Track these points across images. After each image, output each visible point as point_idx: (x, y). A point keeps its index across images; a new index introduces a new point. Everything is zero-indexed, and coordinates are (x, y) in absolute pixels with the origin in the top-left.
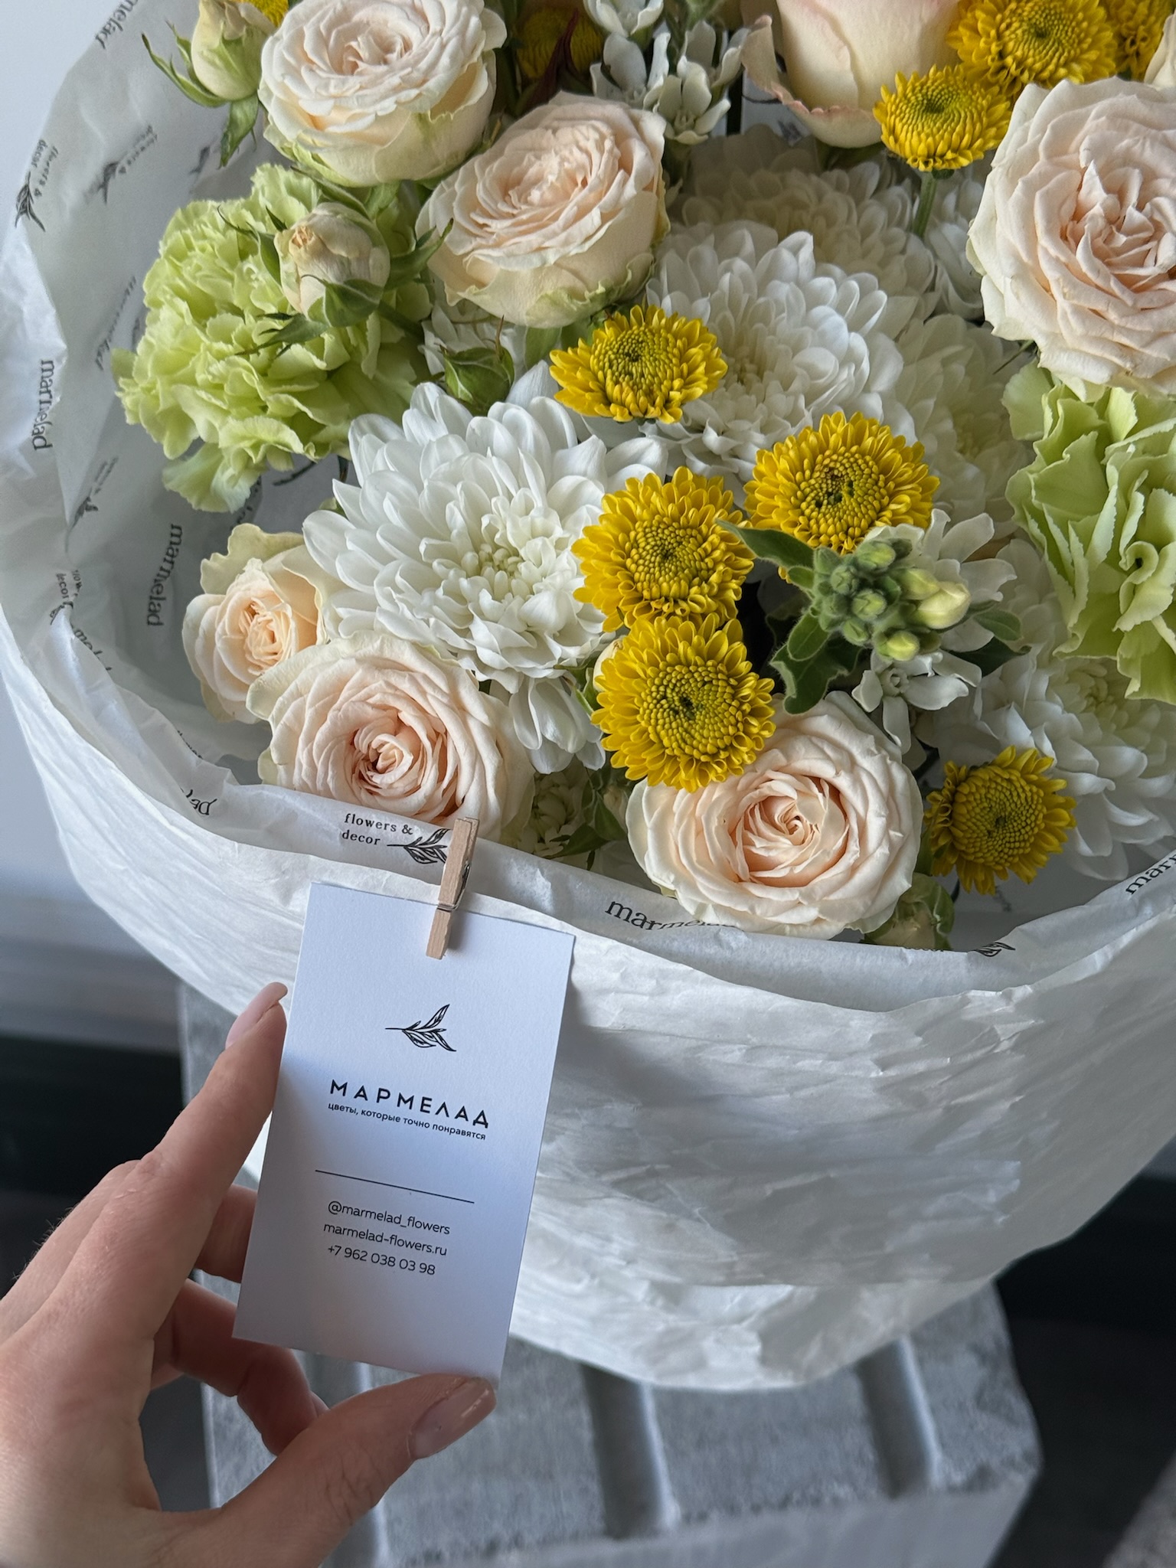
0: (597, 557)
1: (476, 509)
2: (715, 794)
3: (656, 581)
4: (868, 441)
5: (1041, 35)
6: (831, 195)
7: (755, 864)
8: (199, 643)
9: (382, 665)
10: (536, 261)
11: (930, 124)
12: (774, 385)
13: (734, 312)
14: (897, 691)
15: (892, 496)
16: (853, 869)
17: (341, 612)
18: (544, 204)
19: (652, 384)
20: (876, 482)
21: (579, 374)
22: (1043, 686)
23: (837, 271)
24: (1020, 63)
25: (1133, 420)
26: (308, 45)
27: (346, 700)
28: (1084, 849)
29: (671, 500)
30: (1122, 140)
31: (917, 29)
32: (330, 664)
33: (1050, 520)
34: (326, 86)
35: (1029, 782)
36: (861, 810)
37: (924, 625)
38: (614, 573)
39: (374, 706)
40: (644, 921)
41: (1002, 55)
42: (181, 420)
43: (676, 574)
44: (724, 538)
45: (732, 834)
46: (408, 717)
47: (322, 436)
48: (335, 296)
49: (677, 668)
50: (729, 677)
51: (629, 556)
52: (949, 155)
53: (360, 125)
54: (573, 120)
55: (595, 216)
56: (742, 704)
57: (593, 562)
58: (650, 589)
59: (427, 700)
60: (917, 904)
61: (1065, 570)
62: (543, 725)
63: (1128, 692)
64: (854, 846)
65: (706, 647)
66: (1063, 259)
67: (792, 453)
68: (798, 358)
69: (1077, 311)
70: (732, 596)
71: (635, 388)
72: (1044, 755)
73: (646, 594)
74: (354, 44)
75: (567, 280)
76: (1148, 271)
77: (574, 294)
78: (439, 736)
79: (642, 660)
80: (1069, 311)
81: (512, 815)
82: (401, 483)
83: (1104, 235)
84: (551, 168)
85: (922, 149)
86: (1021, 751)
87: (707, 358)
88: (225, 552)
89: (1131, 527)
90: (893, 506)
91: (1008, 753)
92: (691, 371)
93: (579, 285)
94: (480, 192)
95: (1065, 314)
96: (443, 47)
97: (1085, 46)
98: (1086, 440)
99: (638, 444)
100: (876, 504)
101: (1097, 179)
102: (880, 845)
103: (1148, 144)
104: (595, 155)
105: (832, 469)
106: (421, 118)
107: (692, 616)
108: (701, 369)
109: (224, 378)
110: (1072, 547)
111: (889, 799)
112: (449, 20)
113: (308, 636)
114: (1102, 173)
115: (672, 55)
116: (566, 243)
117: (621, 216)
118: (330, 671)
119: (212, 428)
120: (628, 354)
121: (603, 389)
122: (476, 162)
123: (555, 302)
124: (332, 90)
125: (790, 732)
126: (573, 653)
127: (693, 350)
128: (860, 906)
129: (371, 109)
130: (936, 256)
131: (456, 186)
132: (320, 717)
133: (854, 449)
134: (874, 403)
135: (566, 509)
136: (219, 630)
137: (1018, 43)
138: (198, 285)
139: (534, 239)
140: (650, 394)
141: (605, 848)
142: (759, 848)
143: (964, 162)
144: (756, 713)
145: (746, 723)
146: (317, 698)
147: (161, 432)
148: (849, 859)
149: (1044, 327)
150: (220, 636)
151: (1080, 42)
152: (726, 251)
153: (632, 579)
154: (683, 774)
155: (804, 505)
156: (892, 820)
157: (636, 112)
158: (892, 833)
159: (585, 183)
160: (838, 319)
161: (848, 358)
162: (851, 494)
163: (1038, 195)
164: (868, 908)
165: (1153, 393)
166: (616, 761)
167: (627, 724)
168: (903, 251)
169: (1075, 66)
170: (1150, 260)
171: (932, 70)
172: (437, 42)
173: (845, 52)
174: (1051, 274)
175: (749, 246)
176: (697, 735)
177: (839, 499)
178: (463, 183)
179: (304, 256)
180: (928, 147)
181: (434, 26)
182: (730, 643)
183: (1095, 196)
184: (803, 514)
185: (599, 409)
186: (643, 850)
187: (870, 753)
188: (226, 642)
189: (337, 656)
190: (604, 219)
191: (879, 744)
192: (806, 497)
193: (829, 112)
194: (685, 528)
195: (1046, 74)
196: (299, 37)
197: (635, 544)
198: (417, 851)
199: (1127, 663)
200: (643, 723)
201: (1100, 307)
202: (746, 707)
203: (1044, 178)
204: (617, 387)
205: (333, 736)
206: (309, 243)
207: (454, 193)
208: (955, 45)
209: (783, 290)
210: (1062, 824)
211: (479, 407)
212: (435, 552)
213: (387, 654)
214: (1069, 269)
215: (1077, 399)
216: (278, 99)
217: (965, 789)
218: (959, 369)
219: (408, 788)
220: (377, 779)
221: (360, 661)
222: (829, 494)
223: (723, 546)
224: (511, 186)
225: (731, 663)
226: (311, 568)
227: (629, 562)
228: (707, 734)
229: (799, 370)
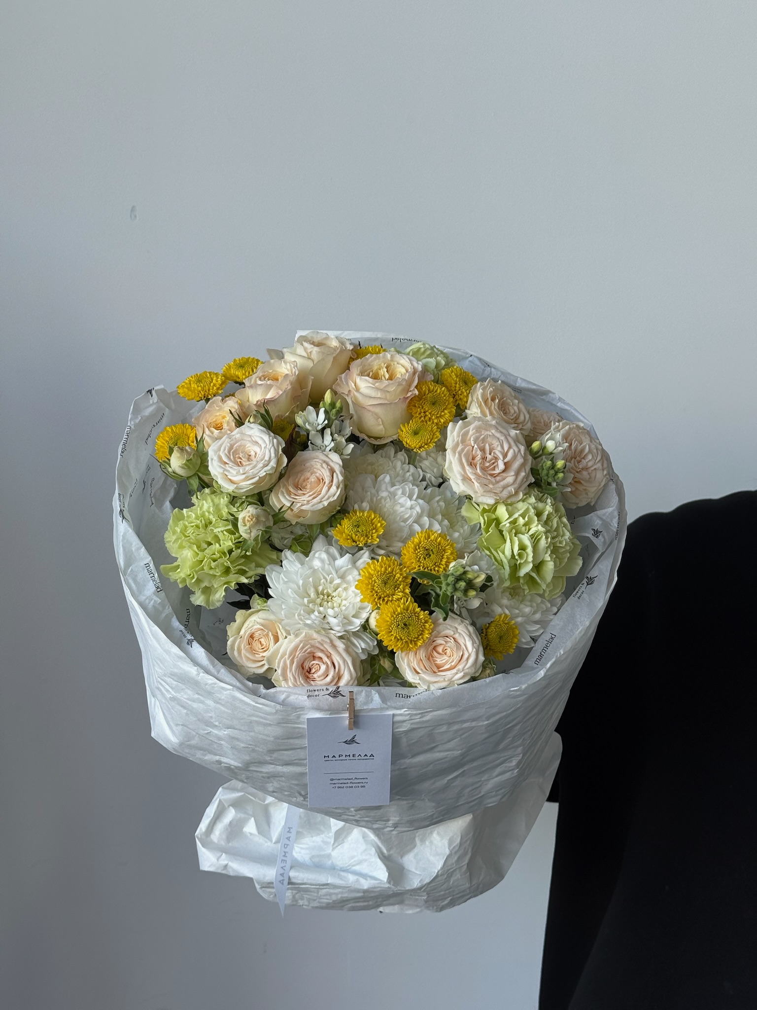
0: (365, 588)
1: (316, 586)
3: (385, 591)
7: (439, 666)
11: (418, 439)
14: (463, 606)
16: (467, 660)
19: (367, 533)
20: (439, 547)
21: (344, 535)
22: (500, 594)
26: (224, 459)
27: (299, 653)
28: (523, 640)
29: (382, 567)
32: (290, 644)
33: (491, 549)
34: (239, 471)
35: (505, 624)
36: (464, 643)
37: (475, 586)
38: (372, 592)
39: (308, 653)
43: (390, 589)
44: (401, 575)
45: (429, 660)
46: (319, 654)
49: (400, 615)
50: (415, 614)
51: (374, 586)
54: (310, 460)
56: (421, 620)
57: (363, 589)
58: (384, 594)
59: (323, 646)
61: (500, 563)
62: (359, 644)
64: (465, 653)
65: (405, 607)
66: (474, 472)
67: (412, 546)
69: (481, 485)
70: (408, 591)
71: (362, 536)
72: (507, 615)
73: (382, 596)
74: (240, 456)
76: (497, 471)
78: (330, 656)
79: (388, 616)
80: (478, 485)
81: (358, 675)
82: (292, 585)
83: (483, 463)
86: (501, 615)
87: (379, 522)
88: (235, 622)
89: (515, 547)
90: (446, 554)
91: (497, 617)
92: (376, 526)
94: (291, 489)
96: (270, 451)
98: (494, 524)
100: (441, 555)
101: (478, 448)
102: (472, 650)
104: (323, 470)
105: (425, 547)
107: (398, 599)
108: (379, 525)
110: (500, 555)
111: (470, 637)
112: (268, 442)
113: (277, 639)
114: (479, 446)
115: (332, 434)
117: (341, 486)
118: (291, 646)
120: (356, 526)
123: (323, 515)
124: (242, 472)
126: (361, 620)
127: (374, 520)
128: (472, 670)
132: (292, 661)
133: (429, 540)
139: (318, 499)
140: (367, 536)
142: (438, 661)
144: (426, 622)
145: (424, 626)
146: (290, 655)
148: (465, 657)
149: (472, 491)
150: (243, 648)
153: (377, 592)
154: (410, 647)
155: (421, 560)
156: (473, 642)
157: (326, 454)
158: (474, 646)
160: (405, 498)
161: (412, 509)
162: (433, 553)
163: (462, 455)
164: (475, 670)
166: (389, 648)
168: (409, 471)
170: (496, 469)
172: (267, 450)
174: (472, 477)
176: (411, 633)
177: (430, 556)
178: (283, 486)
179: (253, 524)
181: (264, 446)
182: (412, 604)
183: (477, 453)
184: (421, 563)
186: (405, 672)
187: (461, 625)
188: (247, 649)
189: (291, 641)
191: (463, 622)
192: (420, 557)
194: (389, 574)
196: (219, 457)
197: (375, 582)
200: (394, 634)
201: (487, 484)
202: (423, 621)
203: (463, 450)
204: (357, 536)
205: (297, 666)
209: (384, 494)
210: (516, 634)
211: (306, 554)
212: (309, 602)
217: (490, 631)
219: (325, 676)
220: (314, 675)
221: (301, 641)
222: (427, 555)
223: (402, 577)
224: (298, 485)
225: (414, 610)
227: (375, 588)
228: (414, 632)
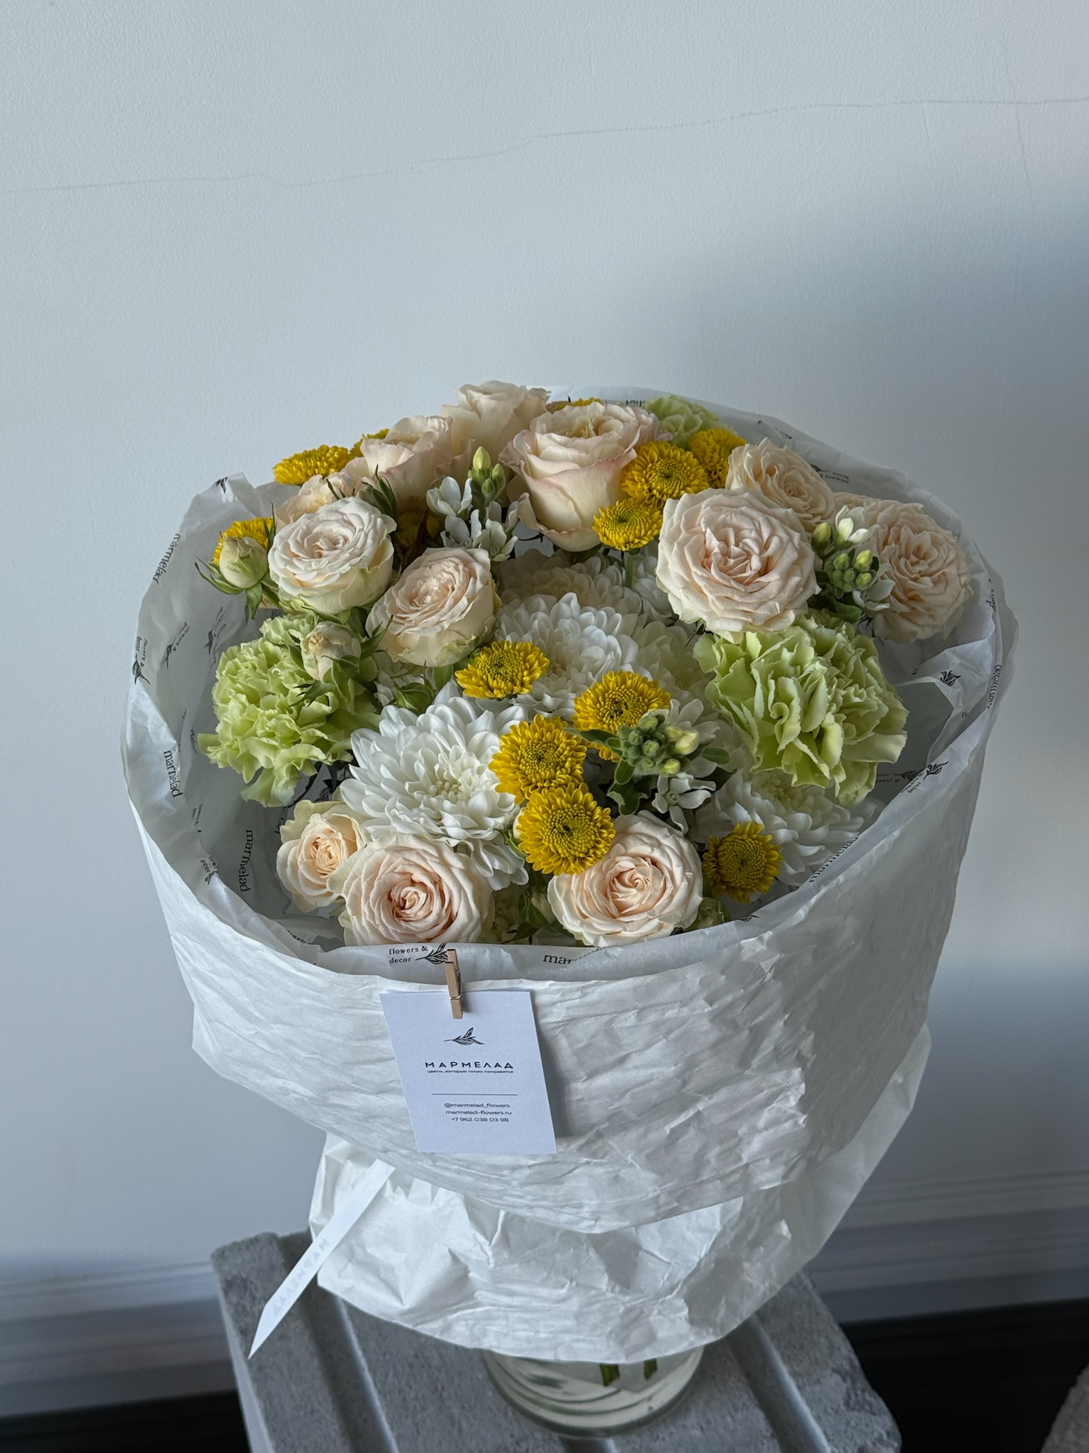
0: (503, 767)
1: (429, 764)
2: (591, 874)
3: (538, 772)
4: (629, 682)
5: (668, 477)
6: (578, 577)
7: (621, 908)
8: (288, 870)
9: (399, 850)
10: (438, 629)
11: (623, 528)
12: (573, 671)
13: (544, 639)
14: (675, 802)
15: (648, 706)
16: (672, 896)
17: (370, 829)
18: (433, 602)
19: (513, 676)
20: (638, 700)
21: (473, 679)
22: (749, 789)
23: (592, 609)
24: (660, 492)
25: (760, 647)
26: (293, 549)
27: (383, 873)
28: (791, 871)
29: (535, 731)
30: (720, 515)
31: (605, 486)
32: (370, 857)
33: (730, 702)
34: (310, 566)
35: (753, 840)
36: (669, 866)
37: (681, 755)
38: (515, 773)
39: (398, 873)
40: (565, 960)
41: (650, 490)
42: (251, 759)
43: (547, 767)
44: (568, 744)
45: (606, 895)
46: (418, 876)
47: (333, 749)
48: (338, 665)
49: (558, 812)
50: (586, 811)
51: (520, 763)
52: (636, 541)
53: (333, 580)
54: (438, 560)
55: (464, 600)
56: (596, 823)
57: (502, 770)
58: (535, 777)
59: (427, 863)
60: (709, 910)
61: (744, 727)
62: (492, 863)
63: (793, 783)
64: (669, 885)
65: (571, 799)
66: (705, 576)
67: (592, 695)
68: (583, 654)
69: (718, 598)
70: (578, 772)
71: (505, 679)
72: (757, 824)
73: (533, 780)
74: (318, 543)
75: (455, 637)
76: (748, 573)
77: (459, 643)
78: (437, 881)
79: (538, 812)
80: (714, 599)
81: (485, 916)
82: (387, 757)
83: (723, 561)
84: (434, 584)
85: (622, 541)
86: (746, 824)
87: (537, 658)
88: (293, 819)
89: (771, 696)
91: (738, 826)
92: (531, 666)
93: (461, 638)
94: (398, 603)
95: (713, 601)
96: (366, 536)
97: (691, 478)
98: (739, 663)
99: (512, 709)
101: (712, 535)
102: (682, 881)
103: (733, 515)
104: (456, 574)
105: (614, 699)
106: (362, 571)
107: (560, 785)
108: (536, 664)
109: (275, 728)
110: (745, 714)
111: (682, 857)
112: (366, 522)
113: (352, 848)
114: (715, 533)
115: (482, 519)
116: (452, 617)
117: (477, 598)
118: (371, 859)
119: (268, 760)
120: (496, 665)
121: (487, 684)
122: (392, 590)
123: (450, 649)
124: (314, 567)
125: (623, 834)
126: (500, 820)
127: (530, 656)
128: (679, 914)
129: (337, 571)
130: (641, 596)
131: (385, 603)
132: (370, 886)
133: (623, 687)
134: (628, 668)
135: (479, 752)
136: (299, 859)
137: (657, 483)
138: (249, 685)
139: (435, 618)
140: (512, 681)
141: (537, 933)
142: (621, 898)
143: (645, 543)
144: (604, 826)
145: (601, 833)
146: (367, 876)
147: (240, 768)
148: (668, 891)
149: (704, 609)
150: (301, 863)
151: (688, 477)
152: (532, 610)
153: (524, 774)
154: (572, 865)
155: (604, 719)
156: (685, 868)
157: (470, 550)
158: (687, 874)
159: (453, 589)
160: (600, 631)
161: (608, 649)
162: (627, 708)
163: (685, 549)
164: (683, 915)
165: (766, 632)
166: (536, 869)
167: (537, 847)
168: (623, 597)
169: (688, 489)
170: (748, 569)
171: (617, 503)
172: (363, 534)
173: (571, 503)
175: (543, 605)
176: (576, 844)
177: (622, 712)
178: (388, 601)
179: (319, 648)
180: (625, 539)
181: (358, 527)
182: (584, 794)
183: (714, 544)
185: (488, 694)
186: (561, 914)
187: (667, 837)
188: (306, 865)
189: (372, 851)
190: (469, 601)
191: (671, 832)
192: (604, 714)
193: (570, 533)
194: (546, 743)
195: (675, 495)
196: (286, 546)
197: (522, 757)
198: (433, 958)
199: (788, 767)
200: (546, 844)
201: (729, 595)
202: (599, 824)
203: (686, 540)
204: (495, 681)
205: (379, 894)
206: (320, 641)
207: (385, 608)
208: (625, 490)
209: (566, 623)
210: (775, 859)
211: (420, 710)
212: (413, 789)
213: (401, 844)
214: (709, 580)
215: (730, 643)
216: (283, 578)
217: (721, 848)
218: (667, 647)
219: (426, 914)
220: (408, 912)
221: (387, 850)
222: (616, 711)
223: (568, 748)
224: (414, 599)
225: (586, 804)
226: (349, 812)
227: (521, 766)
228: (581, 843)
229: (585, 660)
